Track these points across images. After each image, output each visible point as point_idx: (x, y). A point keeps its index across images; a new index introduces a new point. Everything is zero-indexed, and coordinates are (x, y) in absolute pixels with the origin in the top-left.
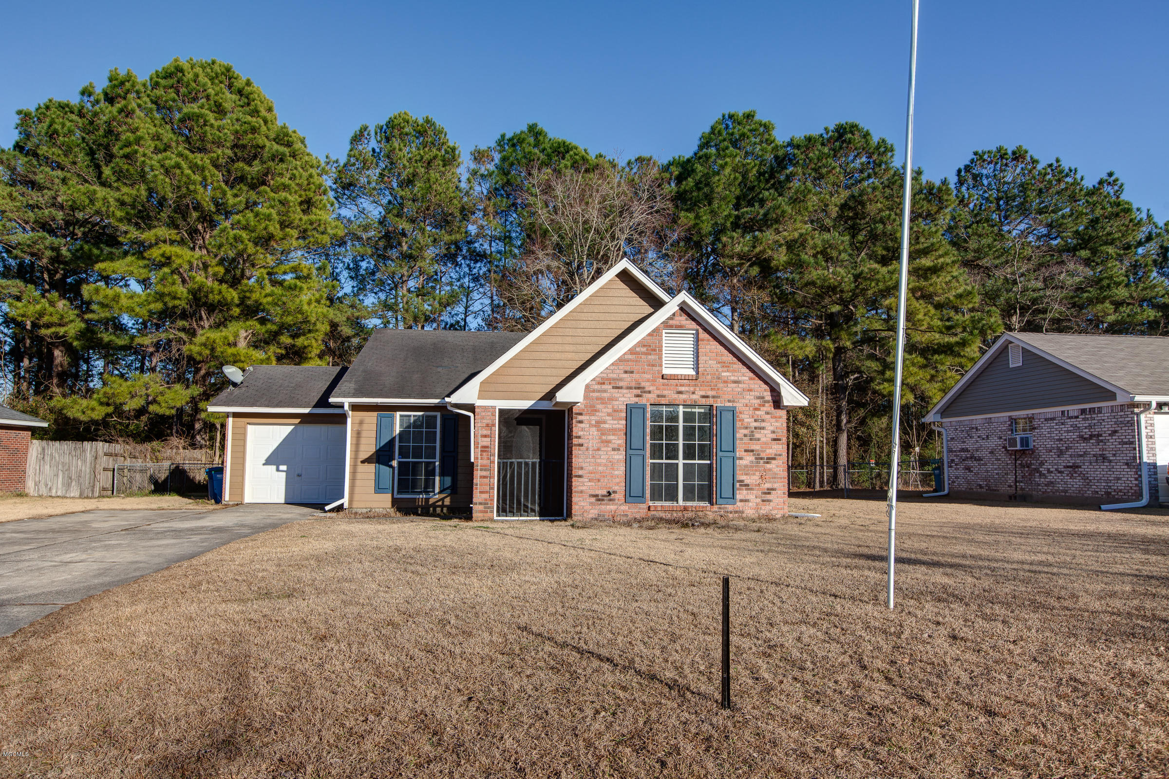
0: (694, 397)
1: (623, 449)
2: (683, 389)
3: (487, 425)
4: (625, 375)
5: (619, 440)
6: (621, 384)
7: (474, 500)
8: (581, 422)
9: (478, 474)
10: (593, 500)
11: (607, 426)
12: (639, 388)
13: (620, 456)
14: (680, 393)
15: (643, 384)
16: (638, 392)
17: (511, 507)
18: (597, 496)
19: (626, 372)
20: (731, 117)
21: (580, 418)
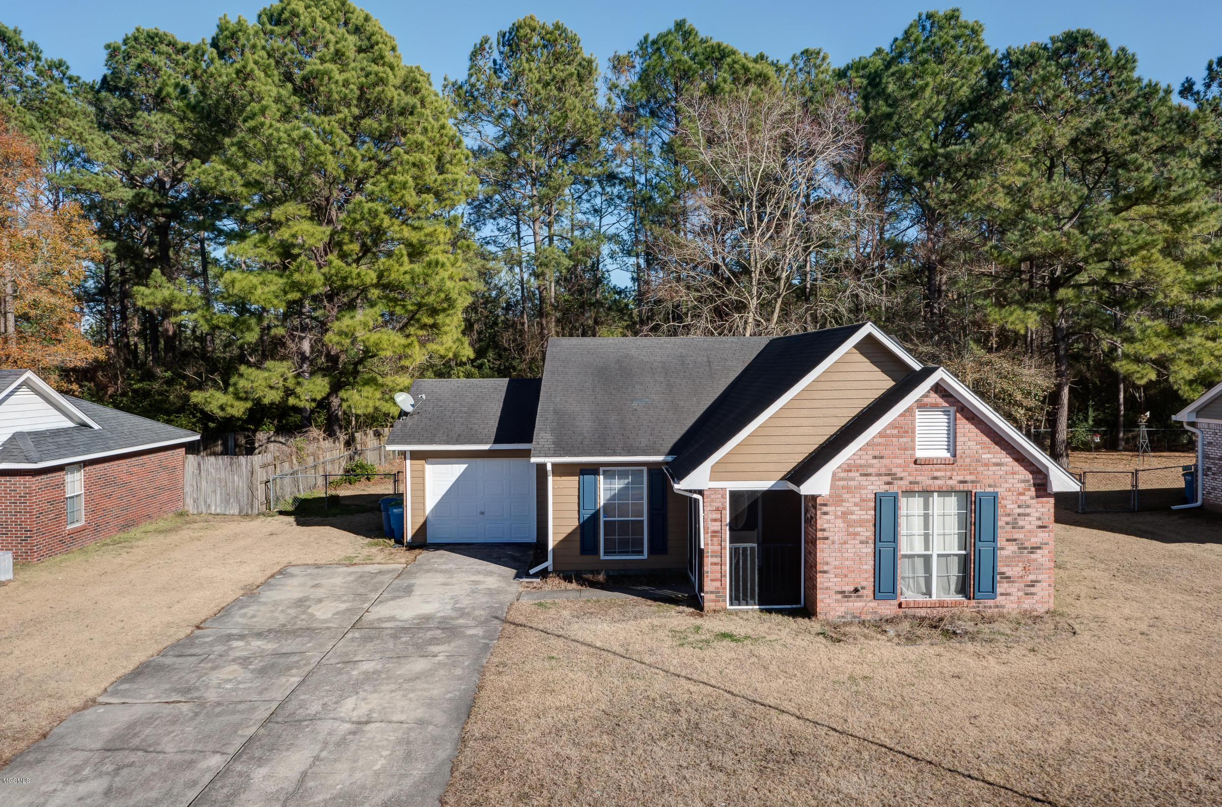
0: (950, 482)
1: (871, 541)
2: (938, 474)
3: (717, 509)
4: (875, 461)
5: (867, 532)
6: (870, 470)
7: (706, 589)
8: (825, 513)
9: (708, 561)
10: (839, 596)
11: (854, 517)
12: (889, 475)
13: (869, 549)
14: (935, 478)
15: (894, 470)
16: (889, 479)
17: (745, 595)
18: (843, 592)
19: (875, 457)
20: (929, 16)
21: (825, 509)
